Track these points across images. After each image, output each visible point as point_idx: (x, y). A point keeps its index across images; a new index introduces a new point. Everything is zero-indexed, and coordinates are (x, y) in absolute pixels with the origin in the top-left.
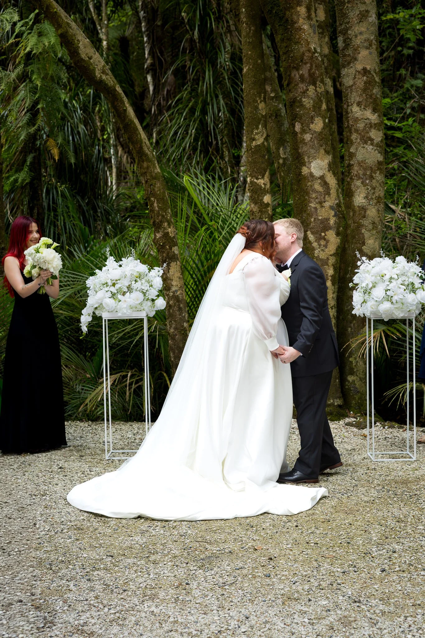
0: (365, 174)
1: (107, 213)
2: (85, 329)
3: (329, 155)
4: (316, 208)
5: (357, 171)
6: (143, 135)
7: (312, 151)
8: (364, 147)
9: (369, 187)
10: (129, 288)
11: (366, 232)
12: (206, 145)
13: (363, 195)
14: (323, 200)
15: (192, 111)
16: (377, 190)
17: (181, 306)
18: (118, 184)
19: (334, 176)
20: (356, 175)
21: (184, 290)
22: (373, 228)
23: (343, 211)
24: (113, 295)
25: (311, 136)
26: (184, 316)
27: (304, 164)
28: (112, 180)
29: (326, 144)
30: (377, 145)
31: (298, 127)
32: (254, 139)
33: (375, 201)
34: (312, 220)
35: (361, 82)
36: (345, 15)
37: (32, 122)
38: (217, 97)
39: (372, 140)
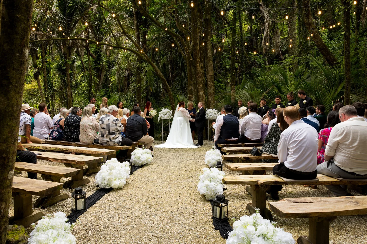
0: (211, 95)
1: (161, 103)
2: (158, 121)
3: (203, 91)
6: (169, 87)
7: (200, 90)
8: (211, 90)
10: (166, 114)
12: (182, 89)
13: (211, 98)
14: (202, 99)
15: (179, 82)
18: (163, 97)
19: (205, 95)
20: (209, 95)
24: (164, 115)
25: (200, 87)
27: (199, 93)
28: (162, 97)
29: (203, 89)
30: (213, 89)
31: (198, 86)
35: (210, 77)
36: (207, 65)
37: (147, 84)
38: (185, 79)
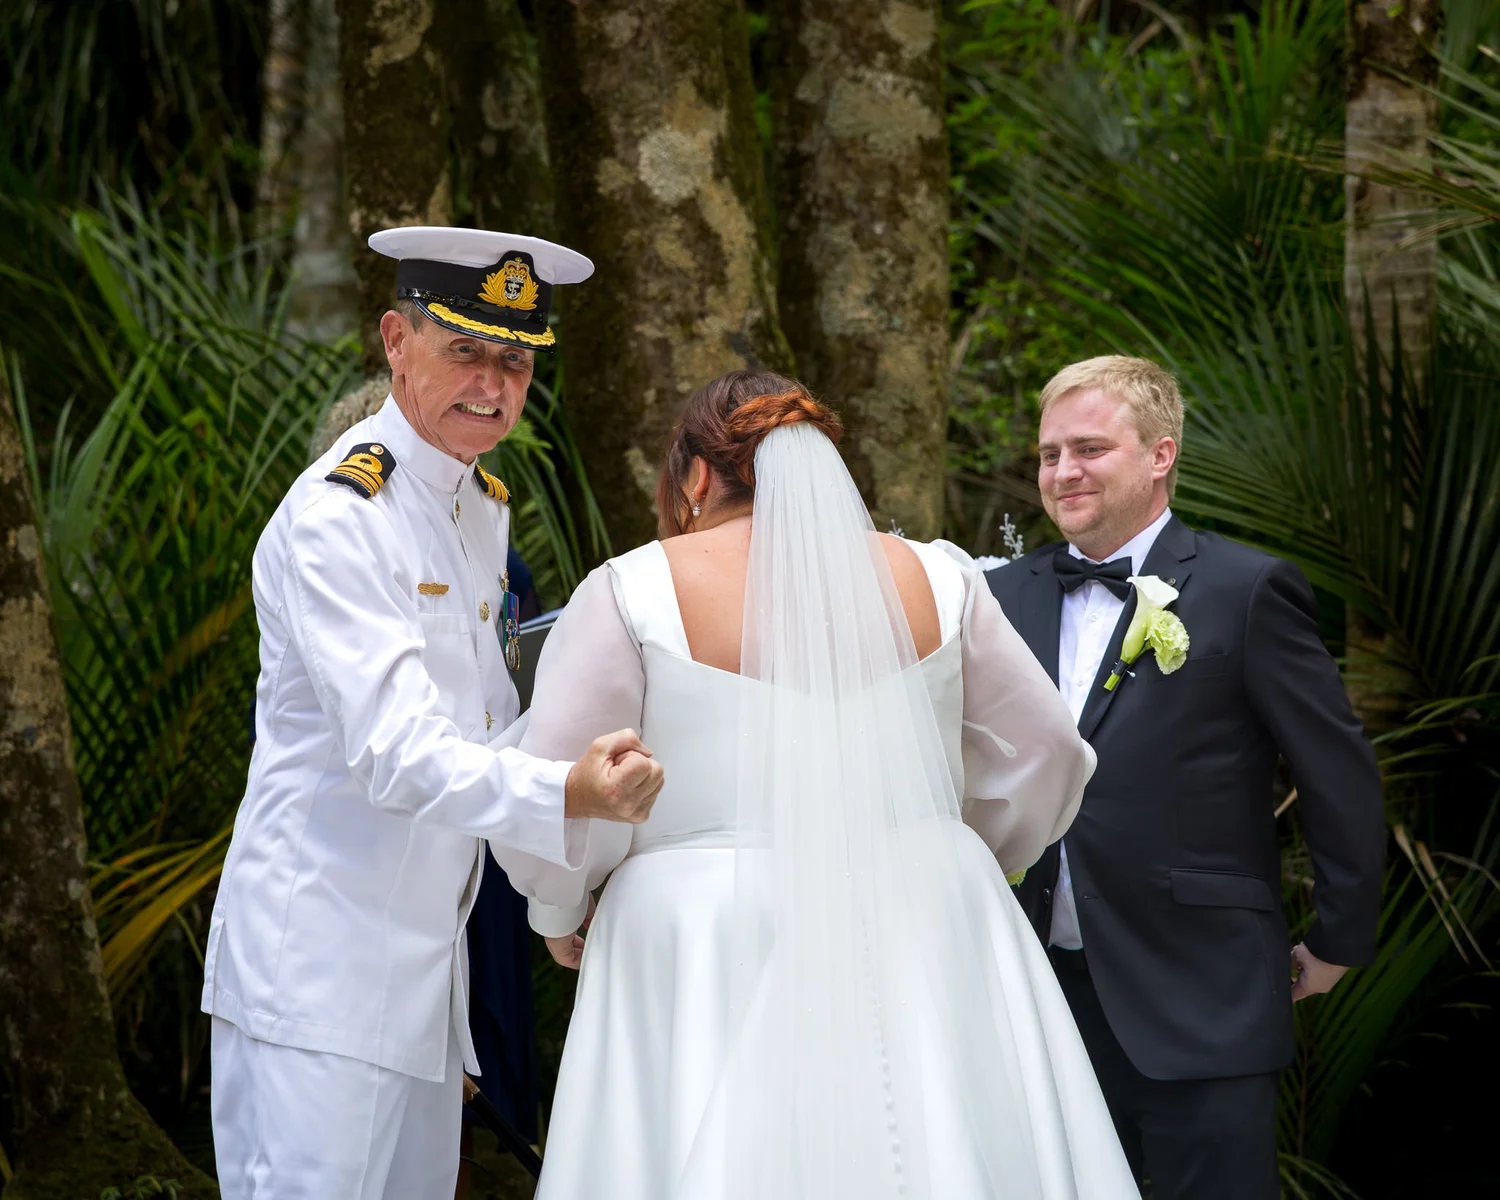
0: (866, 198)
3: (716, 107)
4: (664, 345)
5: (832, 185)
7: (644, 90)
8: (856, 80)
9: (885, 253)
11: (880, 450)
13: (859, 289)
14: (695, 307)
16: (920, 265)
17: (56, 800)
19: (743, 201)
20: (828, 201)
21: (66, 725)
22: (909, 434)
23: (785, 358)
25: (636, 22)
26: (71, 851)
27: (605, 147)
29: (704, 58)
30: (917, 71)
32: (376, 39)
33: (915, 314)
34: (650, 395)
39: (892, 47)
